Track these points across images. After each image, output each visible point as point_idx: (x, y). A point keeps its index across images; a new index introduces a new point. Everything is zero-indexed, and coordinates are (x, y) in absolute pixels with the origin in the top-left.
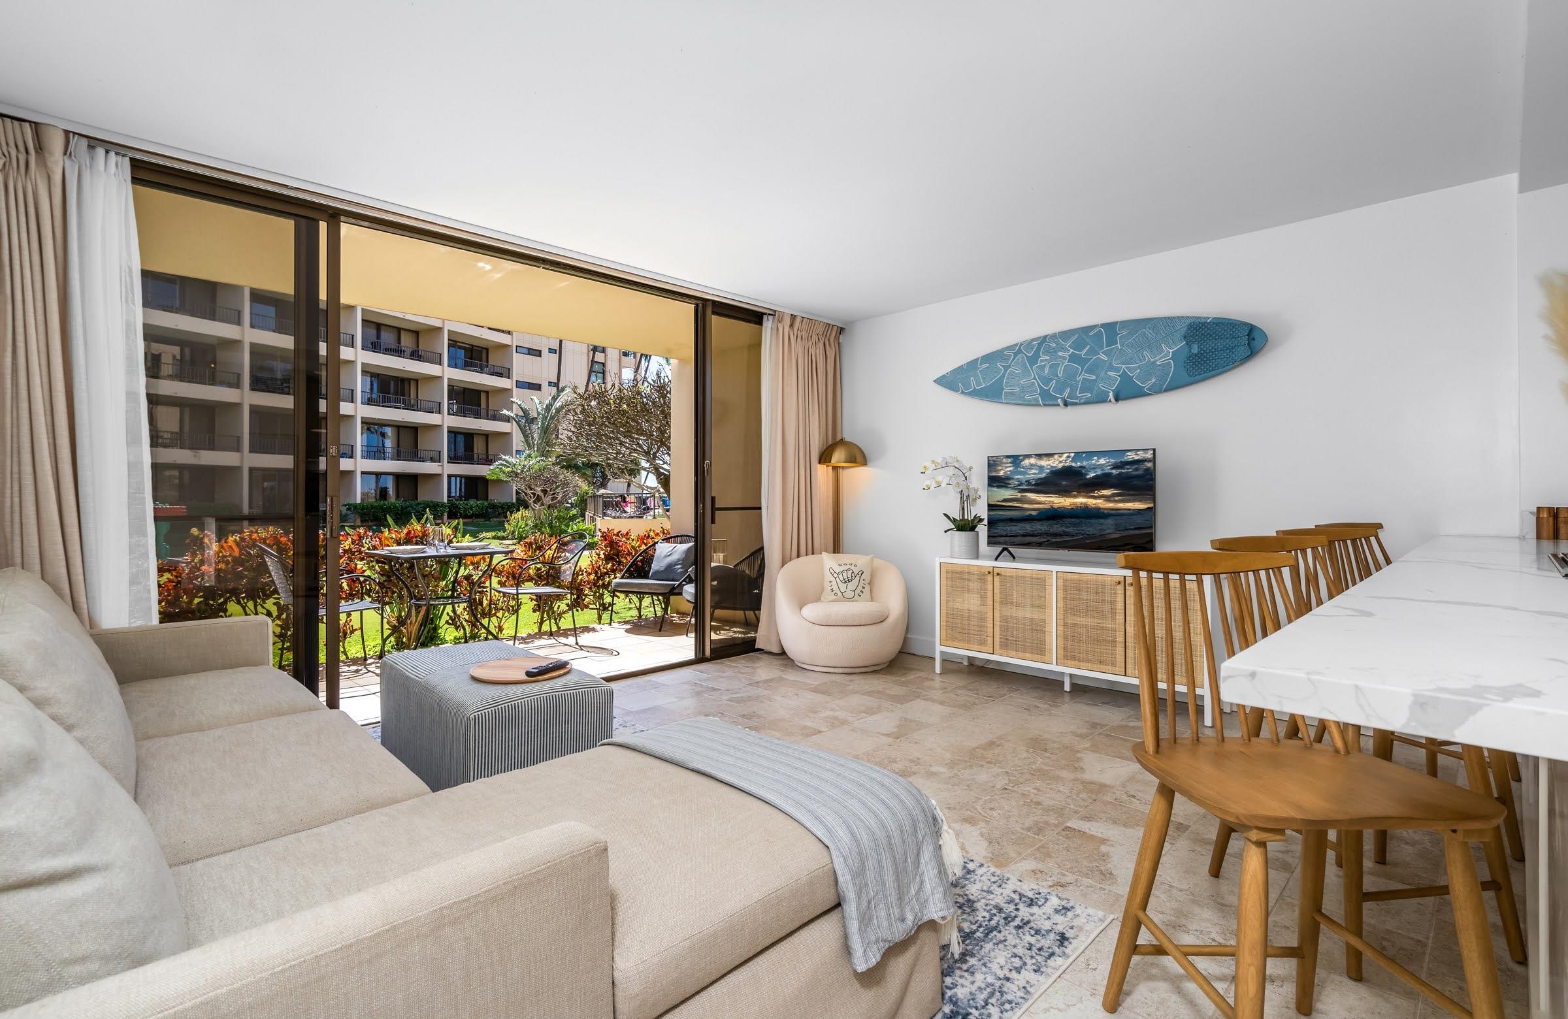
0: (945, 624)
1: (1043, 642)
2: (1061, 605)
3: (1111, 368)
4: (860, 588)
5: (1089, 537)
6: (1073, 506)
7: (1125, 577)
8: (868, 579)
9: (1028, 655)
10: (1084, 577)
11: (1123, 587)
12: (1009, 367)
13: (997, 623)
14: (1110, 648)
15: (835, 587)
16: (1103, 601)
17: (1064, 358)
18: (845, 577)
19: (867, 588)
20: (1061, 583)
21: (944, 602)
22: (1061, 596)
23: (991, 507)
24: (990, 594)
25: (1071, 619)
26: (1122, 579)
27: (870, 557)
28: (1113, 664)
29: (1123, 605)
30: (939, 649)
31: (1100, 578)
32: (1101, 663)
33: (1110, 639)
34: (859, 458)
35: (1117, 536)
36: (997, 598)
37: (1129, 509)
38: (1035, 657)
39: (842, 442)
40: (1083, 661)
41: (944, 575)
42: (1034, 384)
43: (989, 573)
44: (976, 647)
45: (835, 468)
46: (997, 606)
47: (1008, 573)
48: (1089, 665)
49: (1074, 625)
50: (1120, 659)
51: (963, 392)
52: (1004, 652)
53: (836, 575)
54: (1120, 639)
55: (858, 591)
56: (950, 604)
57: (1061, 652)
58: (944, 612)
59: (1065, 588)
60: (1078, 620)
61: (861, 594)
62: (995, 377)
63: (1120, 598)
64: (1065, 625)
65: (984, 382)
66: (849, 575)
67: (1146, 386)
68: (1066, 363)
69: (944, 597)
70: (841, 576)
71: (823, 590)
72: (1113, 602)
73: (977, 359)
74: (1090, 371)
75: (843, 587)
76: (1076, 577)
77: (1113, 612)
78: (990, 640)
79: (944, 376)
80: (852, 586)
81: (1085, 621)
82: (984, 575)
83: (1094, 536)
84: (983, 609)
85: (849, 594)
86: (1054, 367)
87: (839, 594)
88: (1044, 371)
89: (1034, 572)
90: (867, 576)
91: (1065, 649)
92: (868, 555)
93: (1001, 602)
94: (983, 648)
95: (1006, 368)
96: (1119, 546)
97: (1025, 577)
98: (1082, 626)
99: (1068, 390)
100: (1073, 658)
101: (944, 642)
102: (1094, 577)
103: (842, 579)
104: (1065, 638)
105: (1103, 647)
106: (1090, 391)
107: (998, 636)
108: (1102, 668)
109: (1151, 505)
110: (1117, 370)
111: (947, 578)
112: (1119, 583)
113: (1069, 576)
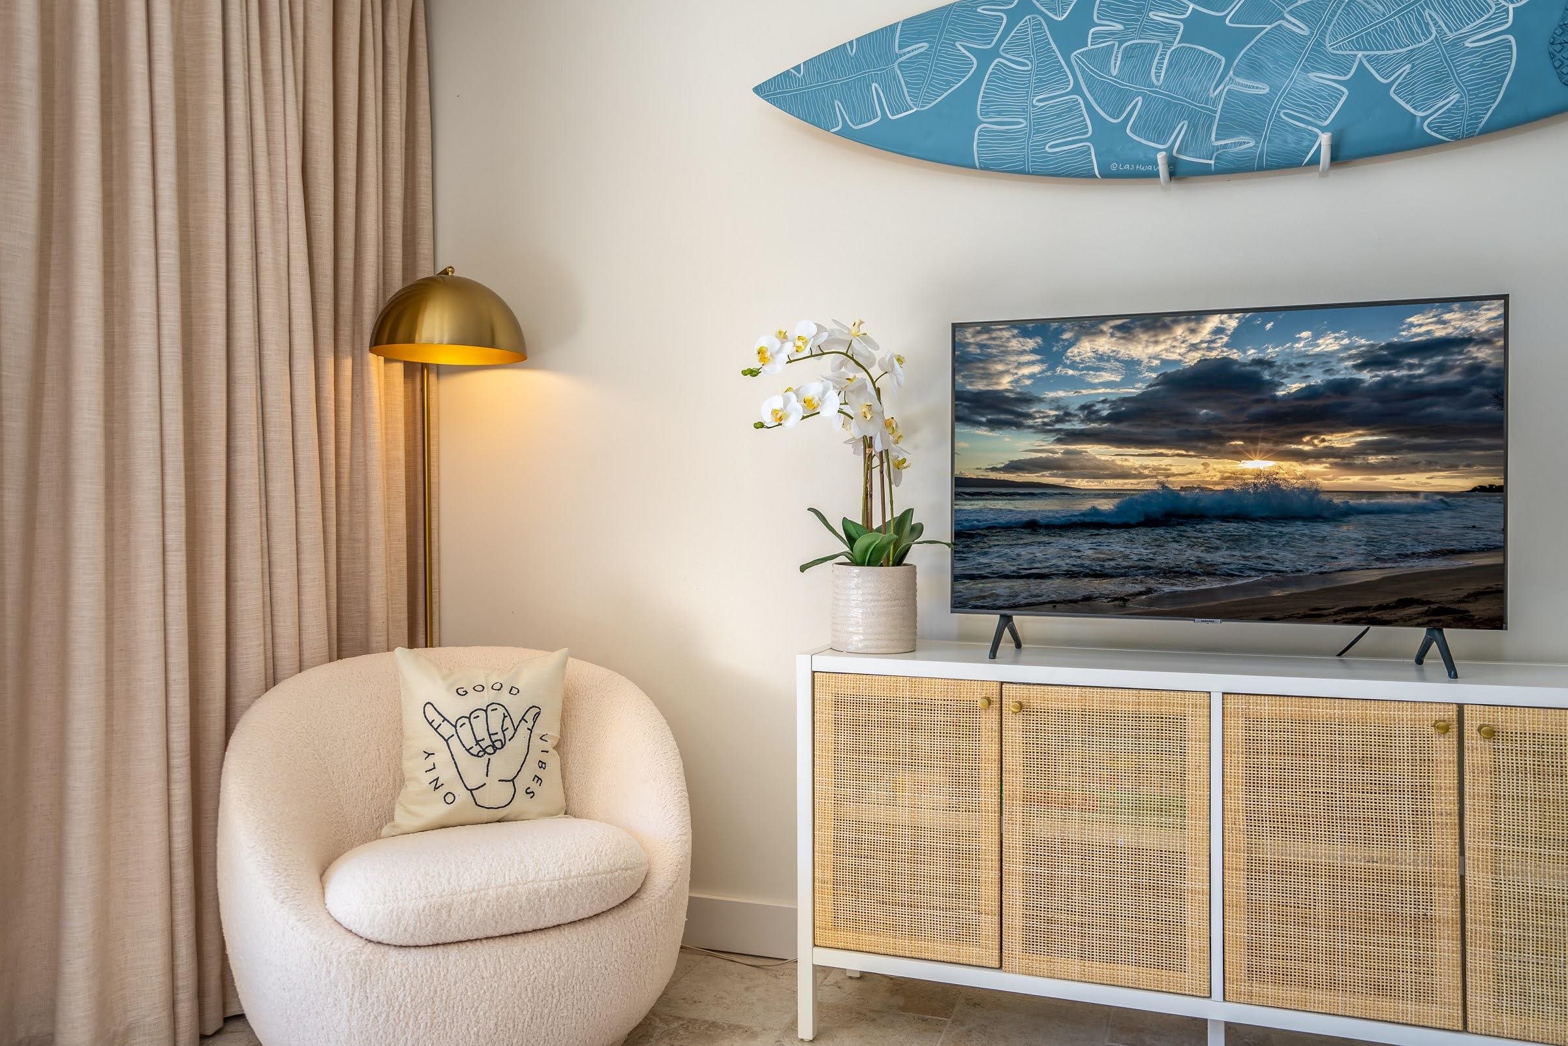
0: (829, 875)
1: (1174, 927)
2: (1238, 802)
3: (1318, 58)
4: (531, 768)
5: (1284, 578)
6: (1230, 485)
7: (1461, 707)
8: (554, 733)
9: (1126, 972)
10: (1321, 711)
11: (1454, 740)
12: (994, 53)
13: (1015, 865)
14: (1410, 940)
15: (446, 773)
16: (1387, 788)
17: (1170, 30)
18: (481, 733)
19: (553, 761)
20: (1238, 733)
21: (827, 806)
22: (1238, 772)
23: (964, 487)
24: (989, 772)
25: (1271, 848)
26: (1453, 713)
27: (556, 657)
28: (1424, 994)
29: (1454, 798)
30: (808, 957)
31: (1373, 711)
32: (1379, 989)
33: (1409, 910)
34: (502, 336)
35: (1374, 575)
36: (1015, 783)
37: (1415, 494)
38: (1147, 975)
39: (444, 281)
40: (1317, 986)
41: (826, 714)
42: (1072, 108)
43: (990, 702)
44: (941, 949)
45: (417, 372)
46: (1015, 809)
47: (1053, 700)
48: (1339, 1000)
49: (1284, 869)
50: (1447, 976)
51: (845, 133)
52: (1040, 962)
53: (446, 730)
54: (1446, 910)
55: (524, 781)
56: (850, 810)
57: (1240, 958)
58: (826, 835)
59: (1252, 747)
60: (1298, 851)
61: (534, 786)
62: (949, 84)
63: (1446, 778)
64: (1253, 869)
65: (914, 97)
66: (495, 727)
67: (1427, 116)
68: (1175, 45)
69: (826, 788)
70: (465, 732)
71: (400, 781)
72: (1422, 791)
73: (892, 28)
74: (1254, 69)
75: (474, 770)
76: (1291, 709)
77: (1420, 823)
78: (989, 924)
79: (787, 74)
80: (503, 764)
81: (1321, 852)
82: (971, 710)
83: (1296, 577)
84: (963, 821)
85: (496, 794)
86: (1138, 57)
87: (462, 795)
88: (1105, 66)
89: (1145, 696)
90: (549, 725)
91: (1253, 948)
92: (553, 651)
93: (1027, 799)
94: (967, 952)
95: (985, 58)
96: (1381, 608)
97: (1112, 716)
98: (1311, 870)
99: (1182, 128)
100: (1281, 978)
101: (826, 936)
102: (1355, 711)
103: (469, 742)
104: (1254, 910)
105: (1385, 939)
106: (1255, 130)
107: (1019, 912)
108: (1386, 1006)
109: (1497, 481)
110: (1340, 65)
111: (837, 723)
112: (1446, 729)
113: (1266, 708)
